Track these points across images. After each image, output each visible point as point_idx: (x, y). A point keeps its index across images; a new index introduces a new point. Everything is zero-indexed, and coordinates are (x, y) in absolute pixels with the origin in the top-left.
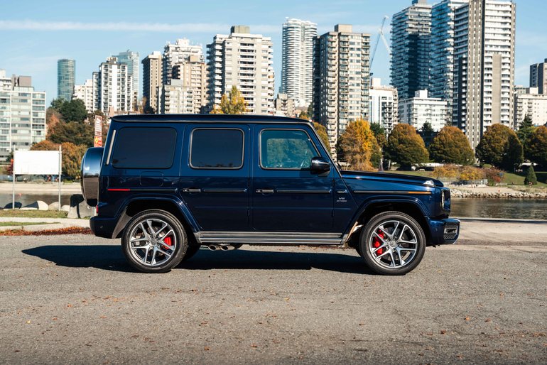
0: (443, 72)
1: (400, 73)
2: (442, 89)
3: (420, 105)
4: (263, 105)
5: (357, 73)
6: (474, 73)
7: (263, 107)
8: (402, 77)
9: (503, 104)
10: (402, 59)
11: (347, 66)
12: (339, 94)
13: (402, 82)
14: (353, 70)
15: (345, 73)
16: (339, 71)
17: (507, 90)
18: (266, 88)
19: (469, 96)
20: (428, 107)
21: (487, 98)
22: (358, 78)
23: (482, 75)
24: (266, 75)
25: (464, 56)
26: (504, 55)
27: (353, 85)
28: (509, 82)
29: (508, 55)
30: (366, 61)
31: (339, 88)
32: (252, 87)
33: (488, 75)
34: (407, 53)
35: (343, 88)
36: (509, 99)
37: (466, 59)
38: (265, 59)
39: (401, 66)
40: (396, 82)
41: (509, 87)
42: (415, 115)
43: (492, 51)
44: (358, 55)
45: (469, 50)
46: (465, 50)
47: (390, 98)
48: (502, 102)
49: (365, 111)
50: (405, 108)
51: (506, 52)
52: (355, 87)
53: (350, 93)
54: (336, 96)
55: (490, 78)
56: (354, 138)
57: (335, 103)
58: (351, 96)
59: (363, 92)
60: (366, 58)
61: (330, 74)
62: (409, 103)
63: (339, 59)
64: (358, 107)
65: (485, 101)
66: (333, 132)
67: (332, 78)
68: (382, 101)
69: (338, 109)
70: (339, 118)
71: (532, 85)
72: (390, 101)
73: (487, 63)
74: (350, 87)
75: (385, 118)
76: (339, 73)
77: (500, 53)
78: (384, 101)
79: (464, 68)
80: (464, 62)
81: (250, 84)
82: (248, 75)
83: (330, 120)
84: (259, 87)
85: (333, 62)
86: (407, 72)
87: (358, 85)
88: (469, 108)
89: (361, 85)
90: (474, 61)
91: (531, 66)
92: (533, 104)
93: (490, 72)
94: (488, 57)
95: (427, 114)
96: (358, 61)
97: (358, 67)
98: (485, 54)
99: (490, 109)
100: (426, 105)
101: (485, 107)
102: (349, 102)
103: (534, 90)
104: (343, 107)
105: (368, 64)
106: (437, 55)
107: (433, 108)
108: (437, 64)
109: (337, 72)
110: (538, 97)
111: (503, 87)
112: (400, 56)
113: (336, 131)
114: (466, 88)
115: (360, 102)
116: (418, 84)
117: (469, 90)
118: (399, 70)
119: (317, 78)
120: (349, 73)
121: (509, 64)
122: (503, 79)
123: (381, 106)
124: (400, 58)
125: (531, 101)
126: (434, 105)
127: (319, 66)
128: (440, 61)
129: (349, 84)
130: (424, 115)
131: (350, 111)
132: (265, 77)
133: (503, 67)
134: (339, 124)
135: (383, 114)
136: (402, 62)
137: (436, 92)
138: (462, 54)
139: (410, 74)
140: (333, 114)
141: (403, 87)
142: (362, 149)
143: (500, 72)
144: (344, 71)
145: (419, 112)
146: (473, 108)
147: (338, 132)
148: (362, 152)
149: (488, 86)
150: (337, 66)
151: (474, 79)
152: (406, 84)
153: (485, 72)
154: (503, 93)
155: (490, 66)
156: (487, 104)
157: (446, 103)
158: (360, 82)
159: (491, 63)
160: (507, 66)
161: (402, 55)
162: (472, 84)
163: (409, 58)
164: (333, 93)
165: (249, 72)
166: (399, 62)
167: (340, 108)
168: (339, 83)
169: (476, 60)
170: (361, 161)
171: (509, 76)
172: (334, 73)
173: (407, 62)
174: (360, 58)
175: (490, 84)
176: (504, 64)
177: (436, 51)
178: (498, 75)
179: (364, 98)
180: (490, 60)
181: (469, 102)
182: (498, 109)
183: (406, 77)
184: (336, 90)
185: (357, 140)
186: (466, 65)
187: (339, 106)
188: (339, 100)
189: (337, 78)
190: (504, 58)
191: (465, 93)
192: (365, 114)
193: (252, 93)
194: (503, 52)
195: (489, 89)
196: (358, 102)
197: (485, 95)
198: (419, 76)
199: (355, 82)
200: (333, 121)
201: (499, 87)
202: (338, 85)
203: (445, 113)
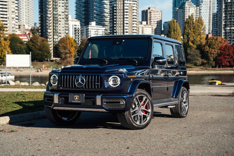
0: (102, 13)
1: (80, 13)
2: (102, 21)
3: (92, 29)
4: (13, 28)
5: (63, 12)
6: (120, 14)
7: (13, 29)
8: (81, 15)
9: (133, 30)
10: (81, 6)
11: (57, 8)
12: (53, 23)
13: (81, 17)
14: (60, 11)
15: (56, 12)
16: (53, 11)
17: (135, 23)
18: (15, 19)
19: (117, 25)
20: (96, 30)
21: (126, 26)
22: (63, 15)
23: (124, 15)
24: (14, 12)
25: (115, 5)
26: (133, 5)
27: (61, 18)
28: (136, 18)
29: (135, 5)
30: (67, 6)
31: (53, 20)
32: (6, 18)
33: (126, 15)
34: (83, 3)
35: (55, 20)
36: (136, 27)
37: (116, 7)
38: (13, 4)
39: (81, 9)
40: (78, 17)
41: (136, 21)
42: (89, 34)
43: (128, 3)
44: (63, 3)
45: (117, 2)
46: (115, 3)
47: (78, 26)
48: (133, 28)
49: (67, 32)
50: (85, 31)
51: (134, 4)
52: (62, 20)
53: (59, 23)
54: (52, 24)
55: (127, 16)
56: (66, 46)
57: (51, 28)
58: (60, 24)
59: (66, 22)
60: (67, 5)
61: (48, 12)
62: (87, 28)
63: (53, 5)
64: (63, 30)
65: (125, 28)
66: (51, 43)
67: (50, 15)
68: (74, 27)
69: (53, 30)
70: (53, 35)
71: (143, 20)
72: (78, 27)
73: (126, 9)
74: (59, 20)
75: (76, 36)
76: (53, 12)
77: (132, 4)
78: (75, 27)
79: (115, 11)
80: (115, 8)
81: (5, 16)
82: (4, 11)
83: (49, 36)
84: (10, 18)
85: (50, 6)
86: (84, 12)
87: (63, 18)
88: (117, 31)
89: (64, 18)
90: (120, 8)
91: (142, 11)
92: (144, 29)
93: (127, 14)
94: (126, 6)
95: (96, 34)
96: (63, 6)
97: (63, 9)
98: (125, 5)
99: (128, 32)
100: (95, 29)
101: (125, 31)
102: (59, 27)
103: (144, 23)
104: (56, 30)
105: (68, 8)
106: (99, 5)
107: (98, 31)
108: (99, 9)
109: (52, 12)
110: (146, 26)
111: (133, 21)
112: (80, 4)
113: (52, 42)
114: (116, 21)
115: (64, 27)
116: (89, 19)
117: (117, 22)
118: (79, 11)
119: (41, 14)
120: (58, 12)
121: (136, 10)
122: (133, 17)
123: (74, 30)
124: (80, 5)
125: (143, 28)
126: (99, 30)
127: (42, 8)
128: (101, 7)
129: (58, 18)
130: (94, 34)
131: (59, 32)
132: (13, 13)
133: (133, 11)
134: (54, 38)
135: (75, 34)
136: (81, 7)
137: (98, 23)
138: (114, 4)
139: (85, 13)
140: (50, 33)
141: (82, 20)
142: (70, 51)
143: (132, 14)
144: (56, 11)
145: (92, 33)
146: (120, 31)
147: (53, 42)
148: (70, 53)
149: (126, 20)
150: (52, 8)
151: (120, 17)
152: (83, 19)
153: (125, 14)
154: (133, 24)
155: (127, 11)
156: (126, 29)
157: (104, 28)
158: (64, 17)
159: (128, 9)
160: (135, 11)
161: (81, 3)
162: (119, 19)
163: (85, 5)
164: (50, 22)
165: (4, 10)
166: (79, 7)
167: (54, 30)
168: (53, 17)
169: (121, 7)
170: (69, 57)
171: (136, 16)
172: (50, 12)
173: (83, 7)
174: (64, 5)
175: (127, 19)
176: (134, 10)
177: (98, 2)
178: (131, 15)
179: (66, 25)
180: (127, 8)
181: (117, 28)
182: (131, 32)
183: (83, 15)
184: (52, 21)
185: (67, 47)
186: (116, 10)
187: (54, 29)
188: (53, 26)
189: (52, 15)
190: (133, 7)
191: (115, 24)
192: (67, 33)
193: (7, 21)
194: (133, 4)
195: (127, 22)
196: (63, 27)
197: (125, 25)
198: (89, 15)
199: (62, 17)
200: (50, 37)
201: (131, 21)
202: (53, 18)
203: (104, 33)
